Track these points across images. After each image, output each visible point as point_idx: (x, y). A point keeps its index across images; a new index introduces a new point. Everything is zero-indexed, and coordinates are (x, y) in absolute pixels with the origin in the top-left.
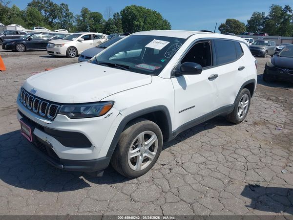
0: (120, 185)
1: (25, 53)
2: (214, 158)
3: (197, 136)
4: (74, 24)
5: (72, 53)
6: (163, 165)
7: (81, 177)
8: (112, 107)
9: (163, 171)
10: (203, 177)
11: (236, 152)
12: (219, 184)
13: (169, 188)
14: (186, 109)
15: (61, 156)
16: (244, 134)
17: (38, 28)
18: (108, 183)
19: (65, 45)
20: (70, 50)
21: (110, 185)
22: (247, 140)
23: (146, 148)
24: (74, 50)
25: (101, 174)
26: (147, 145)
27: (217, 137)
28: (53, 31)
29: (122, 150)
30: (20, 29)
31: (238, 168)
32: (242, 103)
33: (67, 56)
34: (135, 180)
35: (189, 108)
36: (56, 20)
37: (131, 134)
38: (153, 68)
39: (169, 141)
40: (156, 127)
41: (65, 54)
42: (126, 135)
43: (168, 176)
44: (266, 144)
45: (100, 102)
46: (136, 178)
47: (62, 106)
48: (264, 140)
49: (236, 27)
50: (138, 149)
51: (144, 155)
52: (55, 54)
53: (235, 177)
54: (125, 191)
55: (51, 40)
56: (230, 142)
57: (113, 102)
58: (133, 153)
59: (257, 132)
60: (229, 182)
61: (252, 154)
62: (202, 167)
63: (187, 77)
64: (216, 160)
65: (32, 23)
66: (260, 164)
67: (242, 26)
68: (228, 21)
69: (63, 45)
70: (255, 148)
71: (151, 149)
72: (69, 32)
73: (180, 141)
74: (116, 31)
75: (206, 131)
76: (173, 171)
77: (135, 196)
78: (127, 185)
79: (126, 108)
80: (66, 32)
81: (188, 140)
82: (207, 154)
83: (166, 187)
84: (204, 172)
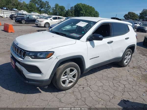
0: (56, 93)
1: (25, 24)
2: (107, 84)
3: (101, 72)
4: (51, 11)
5: (47, 26)
6: (80, 85)
7: (38, 88)
8: (53, 54)
9: (79, 88)
10: (99, 93)
11: (120, 82)
12: (107, 98)
13: (80, 97)
14: (94, 58)
15: (27, 77)
16: (127, 72)
17: (33, 13)
18: (50, 92)
19: (44, 21)
20: (46, 24)
21: (51, 93)
22: (128, 76)
23: (71, 76)
24: (48, 24)
25: (46, 87)
26: (72, 74)
27: (111, 73)
28: (41, 14)
29: (57, 76)
30: (25, 12)
31: (119, 90)
32: (127, 56)
33: (45, 27)
34: (64, 92)
35: (95, 57)
36: (42, 9)
37: (62, 69)
38: (78, 36)
39: (84, 73)
40: (77, 66)
41: (43, 26)
42: (60, 69)
43: (81, 91)
44: (137, 79)
45: (47, 52)
46: (65, 90)
47: (28, 52)
48: (137, 77)
49: (134, 16)
50: (66, 76)
51: (69, 80)
52: (39, 25)
53: (117, 95)
54: (58, 97)
55: (38, 18)
56: (118, 76)
57: (54, 52)
58: (63, 78)
59: (134, 72)
60: (113, 97)
61: (128, 83)
62: (100, 88)
63: (95, 42)
64: (108, 85)
65: (31, 10)
66: (132, 89)
67: (136, 16)
68: (129, 13)
69: (43, 21)
70: (131, 80)
71: (74, 76)
72: (48, 15)
73: (92, 74)
74: (71, 15)
75: (106, 69)
76: (85, 89)
77: (63, 100)
78: (60, 94)
79: (60, 56)
80: (47, 15)
81: (95, 74)
82: (104, 82)
83: (79, 97)
84: (100, 91)
